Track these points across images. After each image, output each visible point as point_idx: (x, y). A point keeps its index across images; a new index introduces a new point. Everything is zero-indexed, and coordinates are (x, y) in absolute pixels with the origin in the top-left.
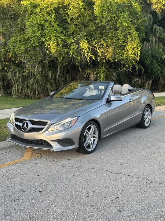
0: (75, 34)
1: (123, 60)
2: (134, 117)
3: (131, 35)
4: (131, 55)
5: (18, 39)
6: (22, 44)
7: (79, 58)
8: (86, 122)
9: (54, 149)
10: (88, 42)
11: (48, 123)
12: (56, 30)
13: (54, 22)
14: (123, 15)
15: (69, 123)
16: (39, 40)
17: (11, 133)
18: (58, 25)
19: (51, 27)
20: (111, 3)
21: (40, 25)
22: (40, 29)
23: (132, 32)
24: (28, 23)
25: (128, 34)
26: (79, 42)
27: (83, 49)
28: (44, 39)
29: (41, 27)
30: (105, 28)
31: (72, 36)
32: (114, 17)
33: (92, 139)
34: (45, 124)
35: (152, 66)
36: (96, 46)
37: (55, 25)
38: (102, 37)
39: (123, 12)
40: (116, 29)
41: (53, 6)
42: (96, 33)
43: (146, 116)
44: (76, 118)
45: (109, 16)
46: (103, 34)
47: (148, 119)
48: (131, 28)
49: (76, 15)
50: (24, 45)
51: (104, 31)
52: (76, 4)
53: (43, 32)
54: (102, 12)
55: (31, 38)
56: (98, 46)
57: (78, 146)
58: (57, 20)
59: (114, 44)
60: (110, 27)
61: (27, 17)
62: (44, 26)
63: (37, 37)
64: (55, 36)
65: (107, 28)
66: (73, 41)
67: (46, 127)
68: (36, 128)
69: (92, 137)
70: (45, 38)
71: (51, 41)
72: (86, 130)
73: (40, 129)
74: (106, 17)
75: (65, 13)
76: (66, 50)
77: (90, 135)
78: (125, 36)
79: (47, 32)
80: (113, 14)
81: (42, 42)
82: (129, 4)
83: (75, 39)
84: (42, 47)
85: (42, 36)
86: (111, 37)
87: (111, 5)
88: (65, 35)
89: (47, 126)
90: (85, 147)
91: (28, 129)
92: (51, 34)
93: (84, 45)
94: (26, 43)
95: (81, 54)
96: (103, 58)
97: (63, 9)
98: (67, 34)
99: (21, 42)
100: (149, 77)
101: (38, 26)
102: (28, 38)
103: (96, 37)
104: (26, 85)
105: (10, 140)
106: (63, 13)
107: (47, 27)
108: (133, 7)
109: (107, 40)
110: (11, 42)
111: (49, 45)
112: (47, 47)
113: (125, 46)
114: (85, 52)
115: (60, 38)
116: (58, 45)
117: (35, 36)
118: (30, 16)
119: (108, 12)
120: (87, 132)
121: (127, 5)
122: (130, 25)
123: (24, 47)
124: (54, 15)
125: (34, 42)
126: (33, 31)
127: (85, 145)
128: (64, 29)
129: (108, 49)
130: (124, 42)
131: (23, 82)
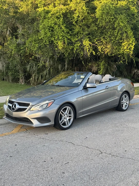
0: (79, 34)
1: (120, 54)
2: (110, 101)
3: (127, 33)
4: (127, 50)
5: (34, 39)
6: (36, 43)
7: (82, 54)
8: (61, 104)
9: (34, 125)
10: (90, 40)
11: (30, 105)
12: (63, 31)
13: (62, 24)
14: (120, 17)
15: (46, 105)
16: (50, 39)
17: (5, 112)
18: (65, 27)
19: (60, 29)
20: (110, 7)
21: (51, 27)
22: (50, 31)
23: (128, 31)
24: (41, 26)
25: (124, 32)
26: (82, 40)
27: (86, 46)
28: (54, 39)
29: (51, 29)
30: (105, 28)
31: (76, 36)
32: (113, 19)
33: (68, 118)
34: (28, 105)
36: (96, 43)
37: (62, 27)
38: (102, 36)
39: (120, 15)
40: (114, 29)
41: (61, 12)
42: (97, 33)
43: (124, 101)
44: (53, 101)
45: (108, 18)
46: (103, 33)
47: (125, 104)
48: (127, 27)
49: (80, 18)
50: (38, 44)
51: (104, 31)
52: (81, 9)
53: (53, 33)
54: (102, 15)
55: (44, 38)
56: (98, 43)
57: (54, 123)
58: (65, 23)
59: (112, 41)
60: (109, 27)
61: (41, 21)
62: (54, 28)
63: (48, 37)
64: (63, 36)
65: (106, 28)
66: (77, 39)
67: (28, 108)
68: (22, 108)
69: (67, 117)
70: (54, 37)
71: (59, 40)
72: (61, 111)
73: (24, 109)
74: (106, 19)
75: (72, 17)
76: (71, 47)
77: (65, 115)
78: (122, 34)
79: (56, 33)
80: (111, 16)
81: (52, 41)
82: (127, 7)
83: (79, 38)
84: (53, 45)
85: (52, 37)
86: (110, 36)
87: (110, 9)
88: (71, 35)
89: (29, 106)
90: (61, 124)
91: (16, 109)
92: (59, 35)
93: (86, 43)
94: (39, 42)
95: (84, 50)
96: (103, 53)
97: (70, 13)
98: (72, 34)
99: (36, 42)
101: (49, 29)
102: (41, 38)
103: (97, 36)
104: (40, 76)
105: (5, 117)
106: (70, 17)
107: (56, 29)
108: (130, 9)
109: (106, 38)
110: (28, 42)
111: (57, 43)
112: (56, 45)
113: (122, 43)
114: (87, 48)
115: (66, 38)
116: (64, 43)
117: (46, 37)
118: (43, 20)
119: (107, 15)
120: (62, 112)
121: (125, 8)
122: (126, 25)
123: (38, 46)
124: (62, 19)
125: (45, 41)
126: (45, 32)
127: (60, 122)
128: (71, 30)
129: (107, 45)
130: (121, 39)
131: (38, 73)
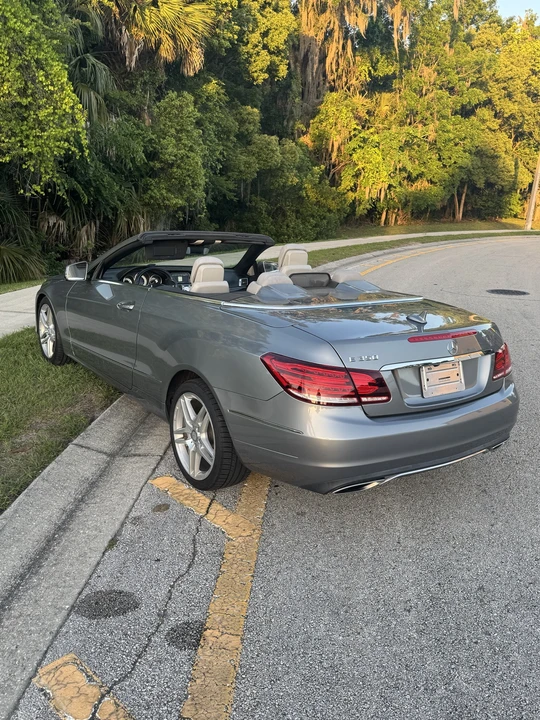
1: (30, 156)
3: (45, 70)
4: (57, 143)
23: (46, 60)
25: (33, 64)
35: (95, 181)
48: (40, 45)
100: (87, 214)
113: (27, 108)
122: (37, 35)
130: (23, 92)
